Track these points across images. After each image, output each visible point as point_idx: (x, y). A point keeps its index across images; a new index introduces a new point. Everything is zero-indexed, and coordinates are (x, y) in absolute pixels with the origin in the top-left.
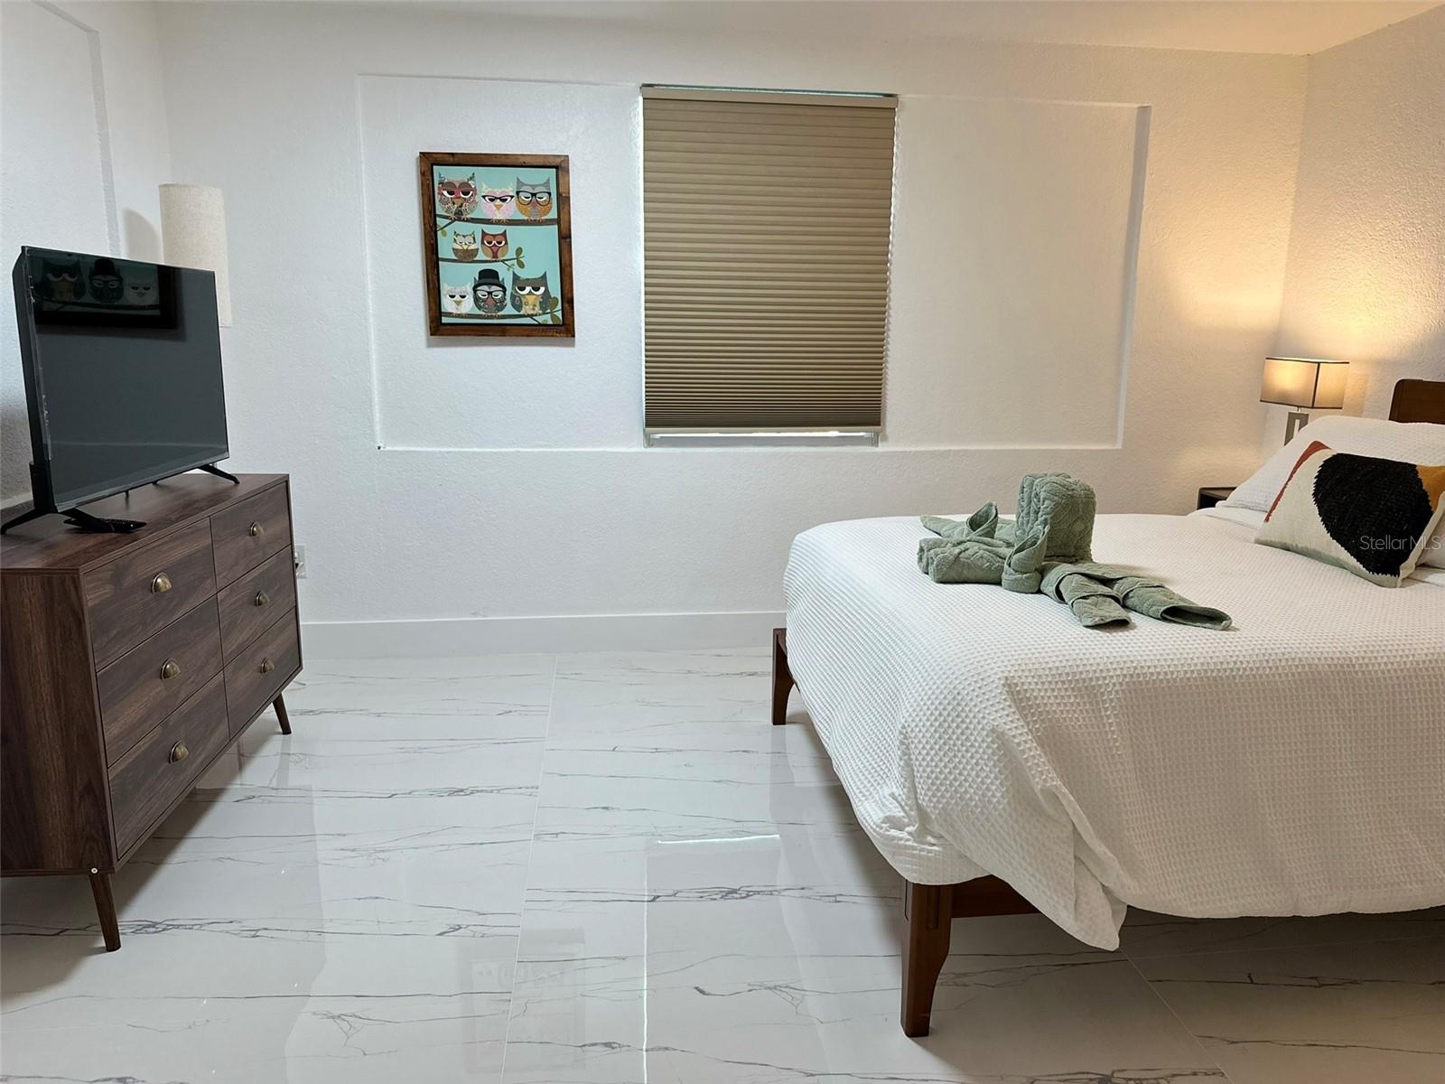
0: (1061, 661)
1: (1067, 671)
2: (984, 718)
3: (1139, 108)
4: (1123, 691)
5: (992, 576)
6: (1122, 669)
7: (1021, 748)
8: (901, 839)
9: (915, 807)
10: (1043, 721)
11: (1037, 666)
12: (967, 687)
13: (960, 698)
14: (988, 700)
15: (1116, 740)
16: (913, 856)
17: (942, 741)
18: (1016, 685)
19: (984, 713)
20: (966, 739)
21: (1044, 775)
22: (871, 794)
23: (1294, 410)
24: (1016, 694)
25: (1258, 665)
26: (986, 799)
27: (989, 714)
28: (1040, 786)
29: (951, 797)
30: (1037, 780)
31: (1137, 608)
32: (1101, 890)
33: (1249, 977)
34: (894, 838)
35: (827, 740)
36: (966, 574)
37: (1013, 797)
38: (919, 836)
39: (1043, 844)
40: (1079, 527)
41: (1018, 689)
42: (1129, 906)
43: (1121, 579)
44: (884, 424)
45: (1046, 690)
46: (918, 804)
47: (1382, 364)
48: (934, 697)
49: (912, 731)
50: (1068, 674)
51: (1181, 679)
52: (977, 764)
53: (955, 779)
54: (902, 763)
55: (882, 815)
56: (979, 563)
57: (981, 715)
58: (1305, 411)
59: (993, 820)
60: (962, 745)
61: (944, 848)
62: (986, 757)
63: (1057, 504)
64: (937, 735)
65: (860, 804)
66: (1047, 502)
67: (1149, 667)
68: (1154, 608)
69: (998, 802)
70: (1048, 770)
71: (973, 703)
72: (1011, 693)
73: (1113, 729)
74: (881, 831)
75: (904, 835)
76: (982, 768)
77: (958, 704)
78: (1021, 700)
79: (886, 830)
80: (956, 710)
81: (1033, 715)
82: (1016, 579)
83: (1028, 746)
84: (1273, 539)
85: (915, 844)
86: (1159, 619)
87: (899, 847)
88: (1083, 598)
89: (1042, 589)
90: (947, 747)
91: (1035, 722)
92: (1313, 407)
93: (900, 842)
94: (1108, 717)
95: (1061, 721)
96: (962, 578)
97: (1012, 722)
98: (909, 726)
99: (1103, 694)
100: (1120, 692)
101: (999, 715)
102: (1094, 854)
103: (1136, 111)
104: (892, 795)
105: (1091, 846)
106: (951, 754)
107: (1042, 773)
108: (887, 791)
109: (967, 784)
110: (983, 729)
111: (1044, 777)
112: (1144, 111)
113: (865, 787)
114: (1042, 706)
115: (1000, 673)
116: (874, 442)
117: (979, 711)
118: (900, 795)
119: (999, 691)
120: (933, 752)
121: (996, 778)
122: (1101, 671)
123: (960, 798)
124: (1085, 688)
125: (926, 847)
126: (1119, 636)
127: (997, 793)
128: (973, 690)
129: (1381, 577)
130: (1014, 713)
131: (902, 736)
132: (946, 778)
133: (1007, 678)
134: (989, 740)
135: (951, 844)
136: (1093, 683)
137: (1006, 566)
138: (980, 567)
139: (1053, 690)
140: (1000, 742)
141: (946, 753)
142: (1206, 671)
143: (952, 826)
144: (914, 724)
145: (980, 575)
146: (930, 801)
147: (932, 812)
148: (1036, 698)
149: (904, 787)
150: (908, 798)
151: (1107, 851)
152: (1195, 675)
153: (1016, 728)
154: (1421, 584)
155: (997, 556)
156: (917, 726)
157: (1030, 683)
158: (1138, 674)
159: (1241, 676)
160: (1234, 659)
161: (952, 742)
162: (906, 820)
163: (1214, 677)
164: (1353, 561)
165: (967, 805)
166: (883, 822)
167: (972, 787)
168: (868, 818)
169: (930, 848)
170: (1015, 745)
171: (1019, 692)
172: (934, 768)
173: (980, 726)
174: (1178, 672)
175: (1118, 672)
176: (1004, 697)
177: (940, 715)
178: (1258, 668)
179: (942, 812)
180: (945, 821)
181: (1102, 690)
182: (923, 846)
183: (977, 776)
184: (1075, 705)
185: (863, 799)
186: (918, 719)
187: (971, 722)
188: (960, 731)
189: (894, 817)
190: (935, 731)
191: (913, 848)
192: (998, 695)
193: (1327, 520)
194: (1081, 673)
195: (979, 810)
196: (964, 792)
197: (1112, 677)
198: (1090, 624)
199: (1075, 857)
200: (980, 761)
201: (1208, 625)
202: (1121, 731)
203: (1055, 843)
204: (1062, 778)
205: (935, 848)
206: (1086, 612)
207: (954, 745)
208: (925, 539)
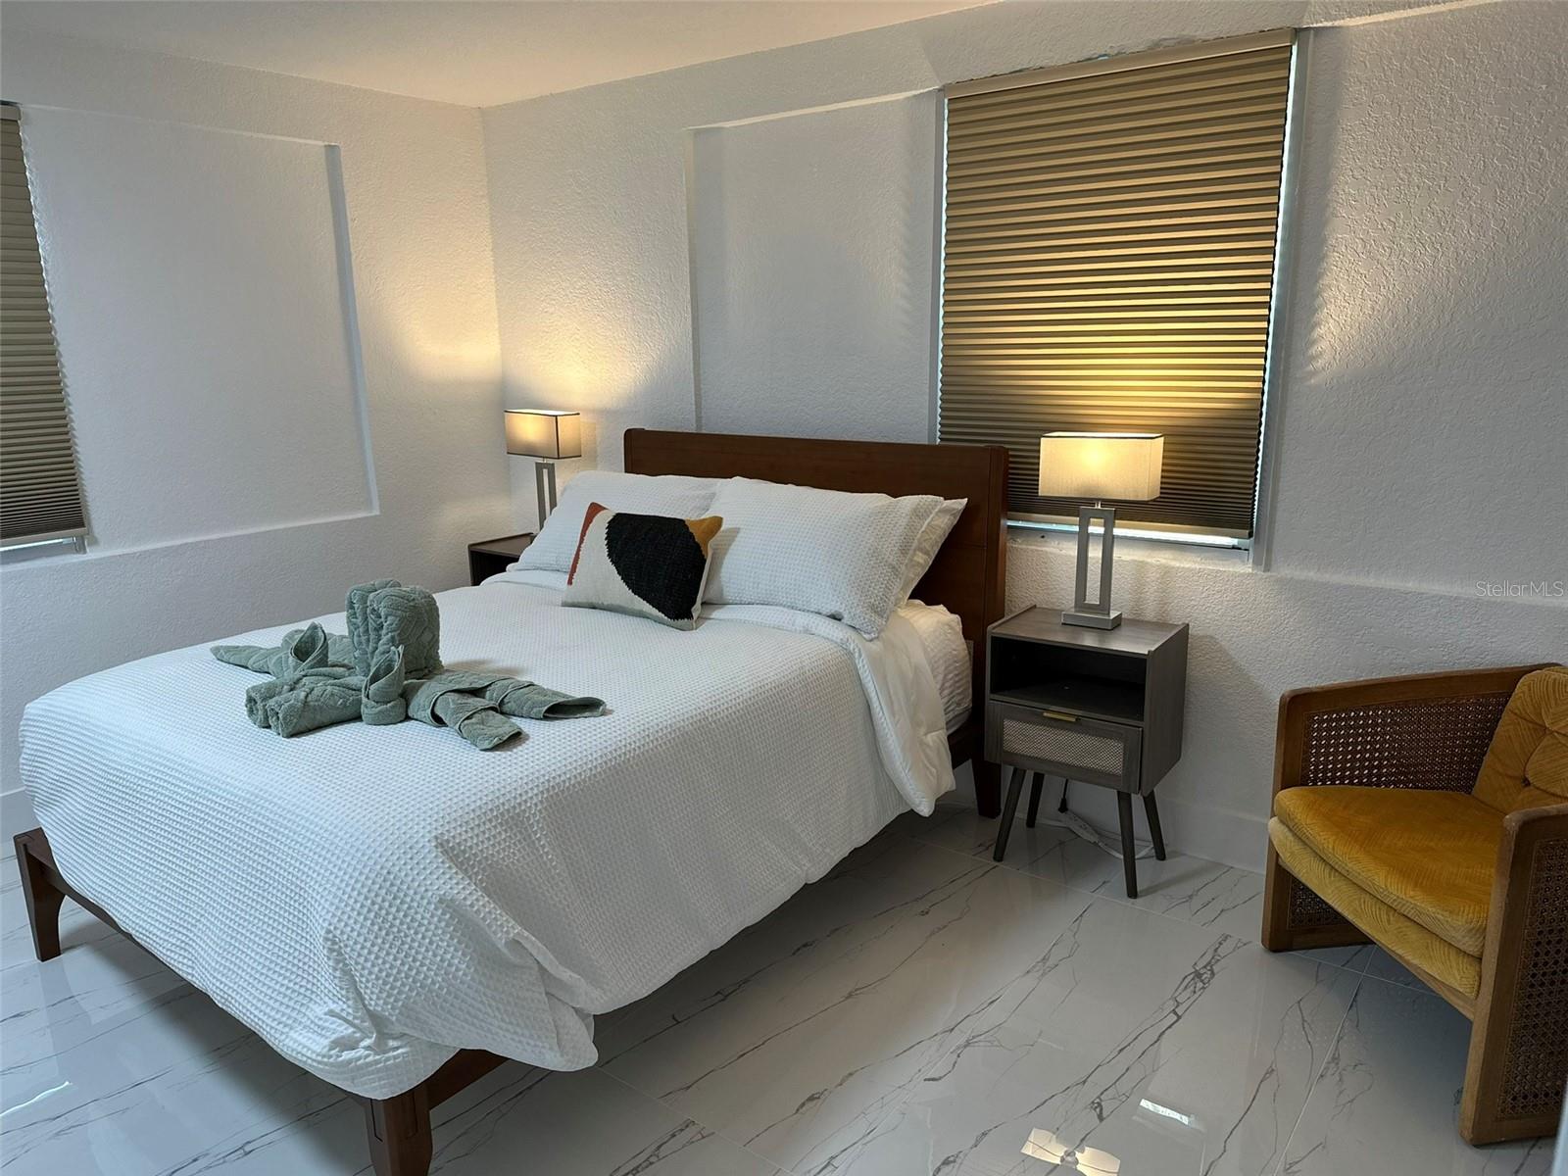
0: (481, 799)
1: (490, 807)
2: (426, 890)
3: (326, 146)
4: (545, 808)
5: (348, 713)
6: (537, 786)
7: (476, 908)
8: (359, 1058)
9: (367, 1017)
10: (484, 870)
11: (460, 812)
12: (397, 863)
13: (392, 877)
14: (424, 869)
15: (551, 860)
16: (379, 1071)
17: (384, 932)
18: (448, 841)
19: (426, 885)
20: (412, 921)
21: (503, 927)
22: (295, 1020)
23: (540, 460)
24: (451, 852)
25: (643, 742)
26: (451, 976)
27: (431, 884)
28: (503, 941)
29: (411, 990)
30: (499, 935)
31: (516, 713)
32: (574, 1014)
33: (674, 1018)
34: (349, 1062)
35: (190, 970)
36: (320, 718)
37: (479, 963)
38: (379, 1047)
39: (518, 997)
40: (427, 637)
41: (451, 845)
42: (594, 1016)
43: (490, 685)
44: (89, 524)
45: (477, 835)
46: (368, 1011)
47: (605, 414)
48: (359, 885)
49: (342, 933)
50: (491, 810)
51: (589, 778)
52: (431, 943)
53: (410, 969)
54: (338, 974)
55: (326, 1042)
56: (331, 703)
57: (423, 889)
58: (551, 461)
59: (462, 995)
60: (409, 928)
61: (411, 1046)
62: (440, 932)
63: (402, 619)
64: (376, 927)
65: (284, 1037)
66: (389, 618)
67: (560, 776)
68: (535, 710)
69: (465, 974)
70: (507, 920)
71: (410, 878)
72: (445, 852)
73: (546, 850)
74: (332, 1060)
75: (361, 1052)
76: (438, 945)
77: (392, 885)
78: (457, 856)
79: (338, 1056)
80: (391, 892)
81: (473, 866)
82: (380, 712)
83: (481, 903)
84: (580, 600)
85: (378, 1057)
86: (541, 719)
87: (359, 1068)
88: (468, 718)
89: (410, 715)
90: (392, 937)
91: (477, 874)
92: (558, 458)
93: (359, 1063)
94: (539, 839)
95: (501, 862)
96: (316, 724)
97: (457, 884)
98: (335, 928)
99: (528, 818)
100: (543, 811)
101: (442, 882)
102: (560, 981)
103: (323, 150)
104: (331, 1013)
105: (558, 976)
106: (398, 943)
107: (501, 925)
108: (319, 1010)
109: (425, 968)
110: (429, 903)
111: (505, 929)
112: (331, 150)
113: (284, 1015)
114: (479, 853)
115: (428, 835)
116: (80, 548)
117: (419, 885)
118: (343, 1010)
119: (434, 855)
120: (376, 949)
121: (456, 950)
122: (521, 795)
123: (420, 987)
124: (510, 819)
125: (391, 1054)
126: (520, 752)
127: (461, 964)
128: (405, 864)
129: (680, 622)
130: (456, 873)
131: (329, 943)
132: (399, 972)
133: (436, 838)
134: (439, 912)
135: (418, 1039)
136: (517, 811)
137: (364, 700)
138: (334, 707)
139: (484, 832)
140: (451, 910)
141: (392, 944)
142: (606, 762)
143: (417, 1019)
144: (343, 924)
145: (334, 715)
146: (386, 1003)
147: (390, 1014)
148: (471, 847)
149: (348, 999)
150: (356, 1010)
151: (573, 975)
152: (599, 769)
153: (464, 888)
154: (711, 621)
155: (349, 689)
156: (346, 925)
157: (460, 834)
158: (553, 786)
159: (633, 757)
160: (623, 743)
161: (395, 930)
162: (358, 1035)
163: (614, 766)
164: (655, 612)
165: (430, 991)
166: (330, 1050)
167: (432, 970)
168: (304, 1051)
169: (395, 1053)
170: (468, 908)
171: (453, 848)
172: (381, 966)
173: (425, 901)
174: (585, 771)
175: (535, 791)
176: (440, 860)
177: (373, 903)
178: (643, 745)
179: (403, 1009)
180: (408, 1017)
181: (527, 815)
182: (386, 1055)
183: (435, 955)
184: (508, 839)
185: (286, 1030)
186: (345, 917)
187: (412, 900)
188: (402, 914)
189: (343, 1037)
190: (373, 924)
191: (377, 1062)
192: (434, 860)
193: (626, 579)
194: (503, 804)
195: (445, 990)
196: (424, 979)
197: (531, 798)
198: (489, 747)
199: (547, 993)
200: (434, 938)
201: (587, 714)
202: (553, 849)
203: (528, 990)
204: (521, 924)
205: (400, 1051)
206: (479, 735)
207: (399, 931)
208: (254, 687)
